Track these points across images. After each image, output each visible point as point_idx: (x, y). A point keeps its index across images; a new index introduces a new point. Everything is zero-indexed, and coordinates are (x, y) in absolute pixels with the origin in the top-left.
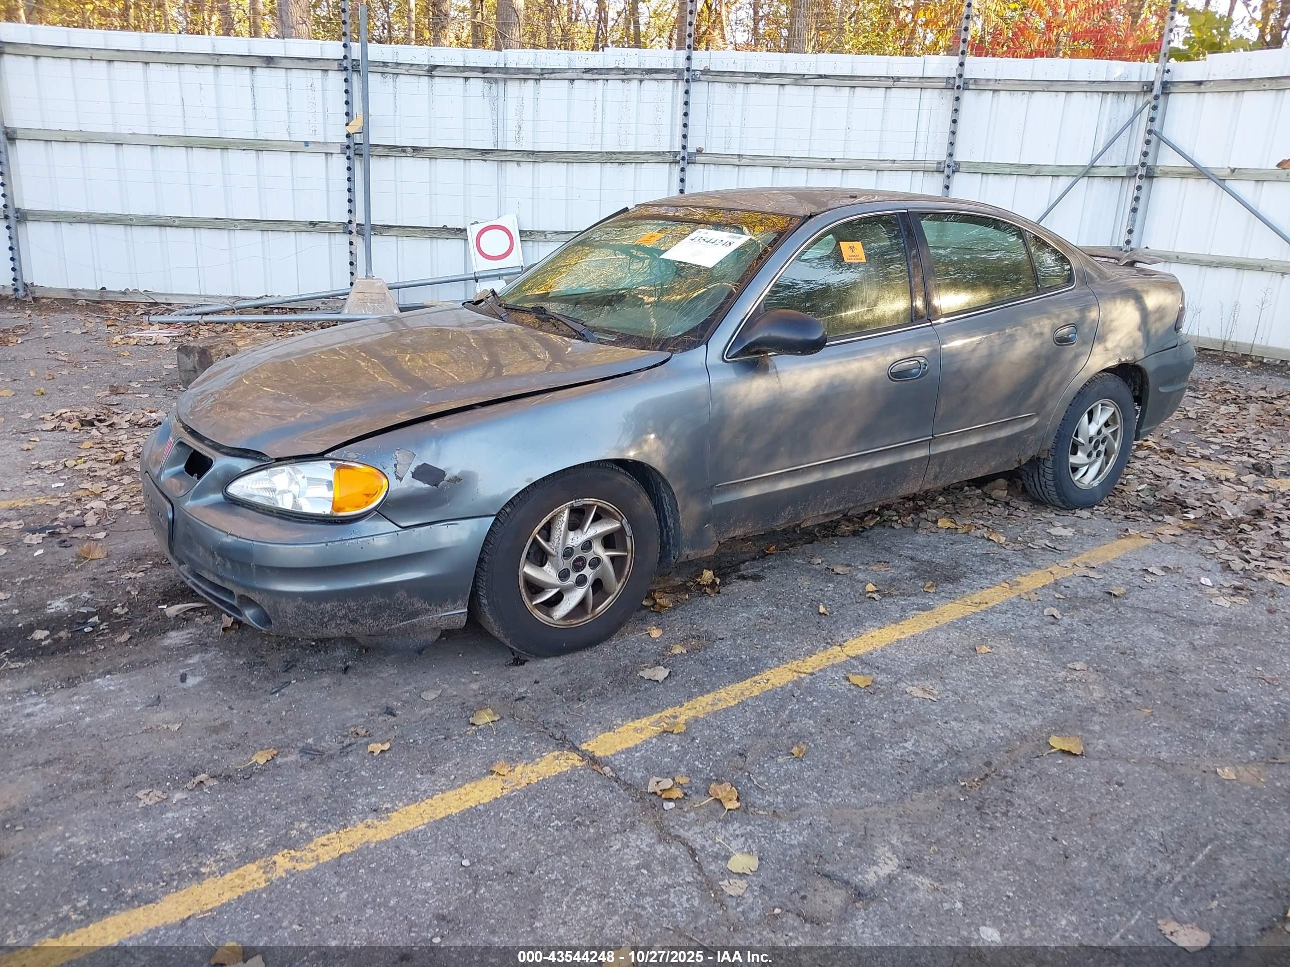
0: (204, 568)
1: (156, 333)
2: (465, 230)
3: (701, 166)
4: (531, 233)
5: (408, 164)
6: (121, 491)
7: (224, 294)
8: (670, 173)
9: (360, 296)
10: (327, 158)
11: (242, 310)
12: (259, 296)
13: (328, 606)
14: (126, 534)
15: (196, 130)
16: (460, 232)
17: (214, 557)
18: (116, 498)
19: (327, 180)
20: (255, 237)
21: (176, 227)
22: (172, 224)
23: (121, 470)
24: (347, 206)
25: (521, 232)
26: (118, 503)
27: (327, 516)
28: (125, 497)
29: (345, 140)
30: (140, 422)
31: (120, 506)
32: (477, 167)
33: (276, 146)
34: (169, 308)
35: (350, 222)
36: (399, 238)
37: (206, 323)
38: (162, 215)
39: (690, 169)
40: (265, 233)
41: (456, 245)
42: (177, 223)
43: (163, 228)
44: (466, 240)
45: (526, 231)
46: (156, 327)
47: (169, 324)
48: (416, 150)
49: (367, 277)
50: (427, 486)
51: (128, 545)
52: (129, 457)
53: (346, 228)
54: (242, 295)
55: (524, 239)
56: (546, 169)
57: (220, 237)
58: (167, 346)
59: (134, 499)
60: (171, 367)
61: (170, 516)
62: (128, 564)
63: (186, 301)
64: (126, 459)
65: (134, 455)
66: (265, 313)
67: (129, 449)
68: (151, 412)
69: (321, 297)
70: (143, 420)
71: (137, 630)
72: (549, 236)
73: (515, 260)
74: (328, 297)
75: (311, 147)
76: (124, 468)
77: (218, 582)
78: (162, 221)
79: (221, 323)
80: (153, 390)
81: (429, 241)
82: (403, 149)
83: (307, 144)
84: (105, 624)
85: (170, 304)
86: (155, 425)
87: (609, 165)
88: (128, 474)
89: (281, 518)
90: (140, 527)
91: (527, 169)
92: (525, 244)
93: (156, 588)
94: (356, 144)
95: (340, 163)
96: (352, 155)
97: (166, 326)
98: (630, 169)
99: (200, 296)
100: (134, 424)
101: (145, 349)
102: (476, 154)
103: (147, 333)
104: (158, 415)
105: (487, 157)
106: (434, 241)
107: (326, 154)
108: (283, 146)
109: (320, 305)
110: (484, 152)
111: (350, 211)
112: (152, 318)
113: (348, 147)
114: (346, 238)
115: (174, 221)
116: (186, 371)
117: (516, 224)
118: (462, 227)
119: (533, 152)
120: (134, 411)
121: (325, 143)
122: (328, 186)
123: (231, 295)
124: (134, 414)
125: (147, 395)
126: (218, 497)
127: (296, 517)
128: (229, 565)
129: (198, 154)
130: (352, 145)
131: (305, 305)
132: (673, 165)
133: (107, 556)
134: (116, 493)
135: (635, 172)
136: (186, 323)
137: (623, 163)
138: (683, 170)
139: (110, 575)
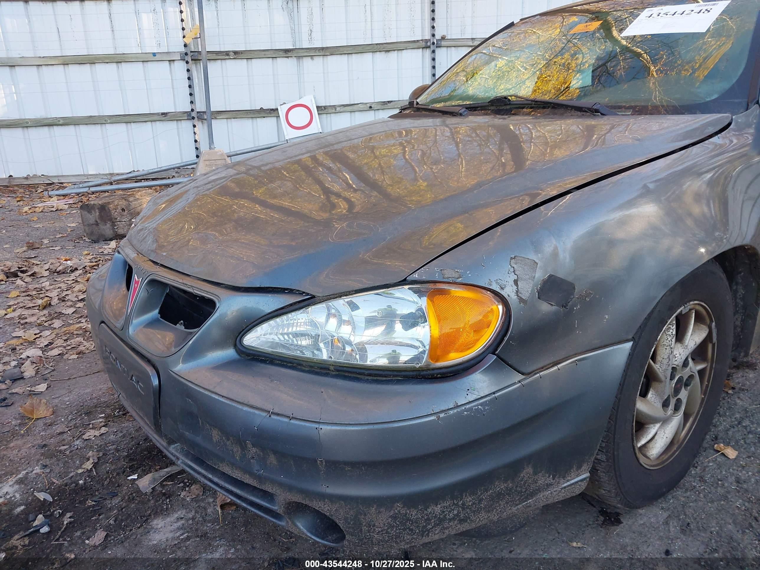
0: (222, 460)
1: (55, 203)
2: (277, 109)
3: (445, 49)
4: (325, 107)
5: (231, 65)
6: (53, 336)
7: (101, 173)
8: (423, 56)
9: (207, 163)
10: (170, 64)
11: (118, 182)
12: (128, 172)
13: (438, 509)
14: (68, 382)
15: (71, 51)
16: (273, 112)
17: (244, 448)
18: (51, 344)
19: (172, 79)
20: (121, 128)
21: (61, 125)
22: (58, 123)
23: (50, 315)
24: (188, 99)
25: (318, 108)
26: (54, 348)
27: (421, 370)
28: (59, 342)
29: (183, 49)
30: (58, 270)
31: (56, 352)
32: (282, 63)
33: (132, 58)
34: (61, 185)
35: (192, 110)
36: (229, 120)
37: (93, 193)
38: (49, 117)
39: (438, 51)
40: (129, 124)
41: (270, 122)
42: (61, 122)
43: (51, 127)
44: (278, 117)
45: (321, 107)
46: (55, 198)
47: (65, 196)
48: (237, 54)
49: (210, 148)
50: (554, 308)
51: (73, 396)
52: (55, 301)
53: (189, 116)
54: (116, 172)
55: (320, 112)
56: (333, 60)
57: (95, 130)
58: (66, 211)
59: (69, 343)
60: (74, 225)
61: (156, 382)
62: (78, 421)
63: (74, 180)
64: (52, 304)
65: (59, 299)
66: (136, 182)
67: (54, 294)
68: (66, 260)
69: (174, 168)
70: (60, 268)
71: (112, 522)
72: (338, 109)
73: (315, 128)
74: (179, 168)
75: (158, 57)
76: (53, 312)
77: (253, 483)
78: (50, 121)
79: (104, 192)
80: (63, 243)
81: (250, 120)
82: (227, 53)
83: (154, 54)
84: (69, 515)
85: (62, 183)
86: (72, 271)
87: (378, 53)
88: (58, 318)
89: (345, 378)
90: (81, 373)
91: (318, 61)
92: (321, 116)
93: (117, 450)
94: (191, 52)
95: (180, 67)
96: (190, 60)
97: (62, 197)
98: (393, 55)
99: (84, 175)
100: (54, 272)
101: (49, 214)
102: (281, 53)
103: (48, 203)
104: (73, 262)
105: (289, 54)
106: (254, 120)
107: (170, 61)
108: (137, 58)
109: (174, 174)
110: (287, 51)
111: (192, 102)
112: (51, 193)
113: (186, 54)
114: (189, 124)
115: (59, 121)
116: (89, 225)
117: (314, 102)
118: (274, 108)
119: (323, 49)
120: (51, 261)
121: (168, 53)
122: (173, 86)
123: (108, 173)
124: (52, 264)
125: (60, 248)
126: (230, 353)
127: (370, 375)
128: (272, 459)
129: (73, 69)
130: (189, 53)
131: (164, 175)
132: (425, 50)
133: (54, 413)
134: (50, 338)
135: (398, 56)
136: (78, 194)
137: (388, 51)
138: (434, 52)
139: (60, 437)
